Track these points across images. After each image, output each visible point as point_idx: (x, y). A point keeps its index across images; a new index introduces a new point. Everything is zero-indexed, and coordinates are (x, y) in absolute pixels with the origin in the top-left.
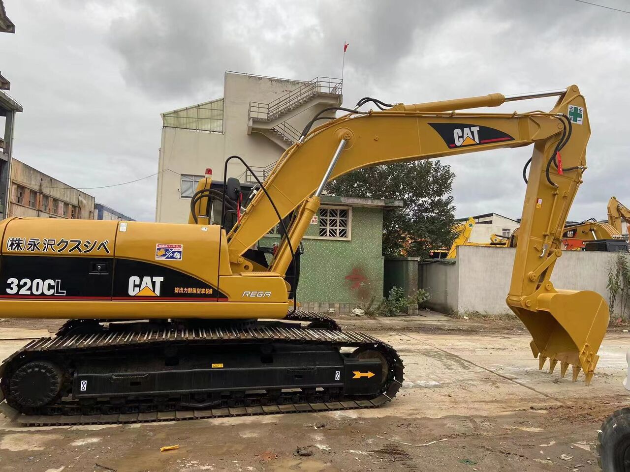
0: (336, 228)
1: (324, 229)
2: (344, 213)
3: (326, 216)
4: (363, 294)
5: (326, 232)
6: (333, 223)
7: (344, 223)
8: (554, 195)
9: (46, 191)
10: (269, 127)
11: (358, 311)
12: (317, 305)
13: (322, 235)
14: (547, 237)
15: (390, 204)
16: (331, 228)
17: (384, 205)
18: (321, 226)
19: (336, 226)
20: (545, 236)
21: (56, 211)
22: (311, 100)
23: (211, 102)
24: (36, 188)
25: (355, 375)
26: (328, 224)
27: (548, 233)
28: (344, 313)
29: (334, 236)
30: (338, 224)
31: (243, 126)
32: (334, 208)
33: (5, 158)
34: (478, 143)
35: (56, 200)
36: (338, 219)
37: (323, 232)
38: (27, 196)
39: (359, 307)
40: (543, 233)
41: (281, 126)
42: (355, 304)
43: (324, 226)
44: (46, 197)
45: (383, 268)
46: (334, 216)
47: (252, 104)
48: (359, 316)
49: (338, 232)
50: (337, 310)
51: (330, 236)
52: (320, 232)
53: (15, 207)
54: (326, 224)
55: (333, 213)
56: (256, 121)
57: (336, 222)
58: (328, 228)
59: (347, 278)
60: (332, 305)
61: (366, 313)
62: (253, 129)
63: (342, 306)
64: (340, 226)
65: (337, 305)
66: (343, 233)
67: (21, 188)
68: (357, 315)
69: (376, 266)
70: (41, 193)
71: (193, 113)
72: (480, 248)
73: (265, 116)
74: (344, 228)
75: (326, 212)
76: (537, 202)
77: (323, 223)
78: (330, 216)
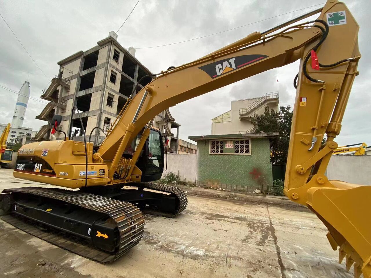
0: (243, 149)
1: (237, 150)
2: (247, 142)
3: (238, 144)
4: (260, 183)
5: (238, 151)
6: (242, 147)
7: (247, 147)
8: (321, 91)
9: (189, 147)
10: (248, 116)
11: (257, 191)
12: (235, 186)
13: (237, 153)
14: (315, 131)
15: (270, 135)
16: (241, 149)
17: (267, 135)
18: (236, 148)
19: (244, 148)
20: (313, 129)
21: (192, 152)
22: (265, 103)
23: (227, 112)
24: (186, 146)
25: (97, 234)
26: (239, 148)
27: (316, 127)
28: (250, 191)
29: (242, 153)
30: (244, 147)
31: (237, 118)
32: (242, 139)
33: (177, 139)
34: (235, 68)
35: (192, 149)
36: (244, 145)
37: (237, 151)
38: (183, 149)
39: (258, 189)
40: (311, 128)
41: (253, 115)
42: (256, 187)
43: (237, 148)
44: (189, 149)
45: (272, 169)
46: (242, 144)
47: (240, 109)
48: (257, 193)
49: (245, 151)
50: (246, 189)
51: (241, 153)
52: (236, 152)
53: (180, 151)
54: (239, 147)
55: (242, 142)
56: (242, 115)
57: (243, 146)
58: (239, 149)
59: (250, 173)
60: (243, 187)
61: (262, 192)
62: (242, 118)
63: (249, 187)
64: (245, 148)
65: (246, 187)
66: (248, 151)
67: (181, 146)
68: (256, 193)
69: (267, 168)
70: (188, 147)
71: (221, 117)
72: (343, 156)
73: (246, 113)
74: (247, 149)
75: (238, 142)
76: (301, 101)
77: (237, 147)
78: (240, 144)
